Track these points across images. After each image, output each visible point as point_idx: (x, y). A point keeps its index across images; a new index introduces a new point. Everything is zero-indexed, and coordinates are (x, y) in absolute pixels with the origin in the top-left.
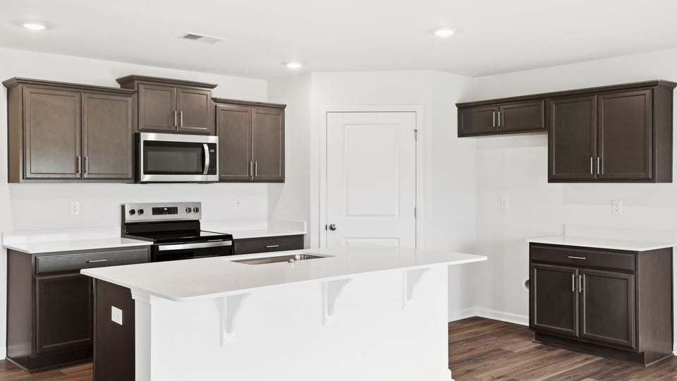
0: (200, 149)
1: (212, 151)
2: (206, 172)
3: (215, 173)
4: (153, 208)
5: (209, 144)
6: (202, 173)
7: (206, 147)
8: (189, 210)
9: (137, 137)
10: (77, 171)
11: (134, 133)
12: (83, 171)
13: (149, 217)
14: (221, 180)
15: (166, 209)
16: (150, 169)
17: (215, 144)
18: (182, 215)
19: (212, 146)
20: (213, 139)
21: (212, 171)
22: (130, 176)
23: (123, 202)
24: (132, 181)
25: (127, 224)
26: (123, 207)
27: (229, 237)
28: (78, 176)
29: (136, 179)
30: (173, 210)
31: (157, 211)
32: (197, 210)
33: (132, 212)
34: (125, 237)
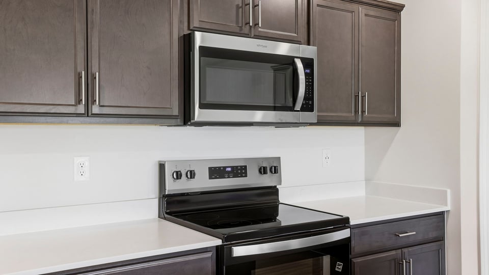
0: (291, 68)
1: (308, 71)
2: (298, 106)
3: (311, 109)
4: (210, 169)
5: (303, 60)
6: (291, 109)
7: (300, 65)
8: (263, 171)
9: (187, 41)
10: (80, 101)
11: (182, 34)
12: (90, 101)
13: (203, 183)
14: (321, 122)
15: (229, 169)
16: (209, 99)
17: (312, 60)
18: (253, 180)
19: (308, 63)
20: (309, 51)
21: (308, 106)
22: (176, 111)
23: (162, 158)
24: (179, 121)
25: (169, 196)
26: (162, 167)
27: (342, 223)
28: (81, 109)
29: (186, 118)
30: (239, 171)
31: (216, 172)
32: (275, 170)
33: (178, 175)
34: (165, 218)
